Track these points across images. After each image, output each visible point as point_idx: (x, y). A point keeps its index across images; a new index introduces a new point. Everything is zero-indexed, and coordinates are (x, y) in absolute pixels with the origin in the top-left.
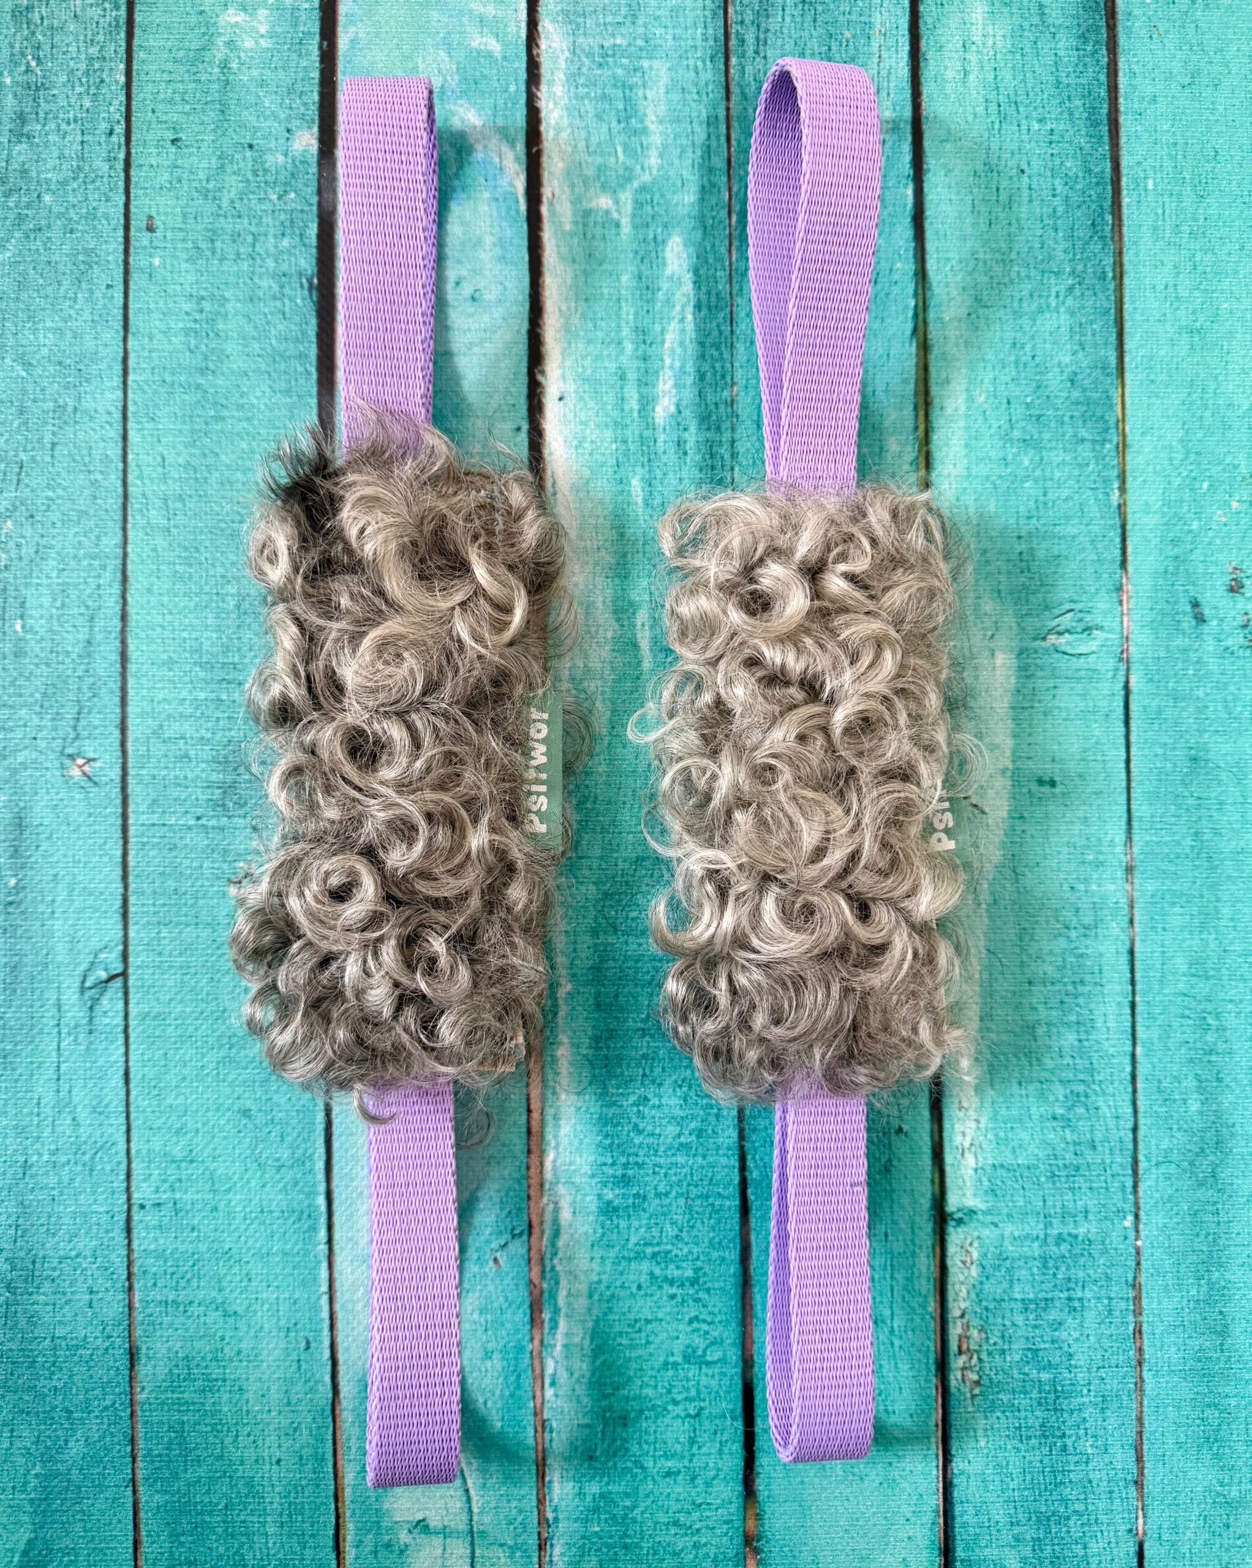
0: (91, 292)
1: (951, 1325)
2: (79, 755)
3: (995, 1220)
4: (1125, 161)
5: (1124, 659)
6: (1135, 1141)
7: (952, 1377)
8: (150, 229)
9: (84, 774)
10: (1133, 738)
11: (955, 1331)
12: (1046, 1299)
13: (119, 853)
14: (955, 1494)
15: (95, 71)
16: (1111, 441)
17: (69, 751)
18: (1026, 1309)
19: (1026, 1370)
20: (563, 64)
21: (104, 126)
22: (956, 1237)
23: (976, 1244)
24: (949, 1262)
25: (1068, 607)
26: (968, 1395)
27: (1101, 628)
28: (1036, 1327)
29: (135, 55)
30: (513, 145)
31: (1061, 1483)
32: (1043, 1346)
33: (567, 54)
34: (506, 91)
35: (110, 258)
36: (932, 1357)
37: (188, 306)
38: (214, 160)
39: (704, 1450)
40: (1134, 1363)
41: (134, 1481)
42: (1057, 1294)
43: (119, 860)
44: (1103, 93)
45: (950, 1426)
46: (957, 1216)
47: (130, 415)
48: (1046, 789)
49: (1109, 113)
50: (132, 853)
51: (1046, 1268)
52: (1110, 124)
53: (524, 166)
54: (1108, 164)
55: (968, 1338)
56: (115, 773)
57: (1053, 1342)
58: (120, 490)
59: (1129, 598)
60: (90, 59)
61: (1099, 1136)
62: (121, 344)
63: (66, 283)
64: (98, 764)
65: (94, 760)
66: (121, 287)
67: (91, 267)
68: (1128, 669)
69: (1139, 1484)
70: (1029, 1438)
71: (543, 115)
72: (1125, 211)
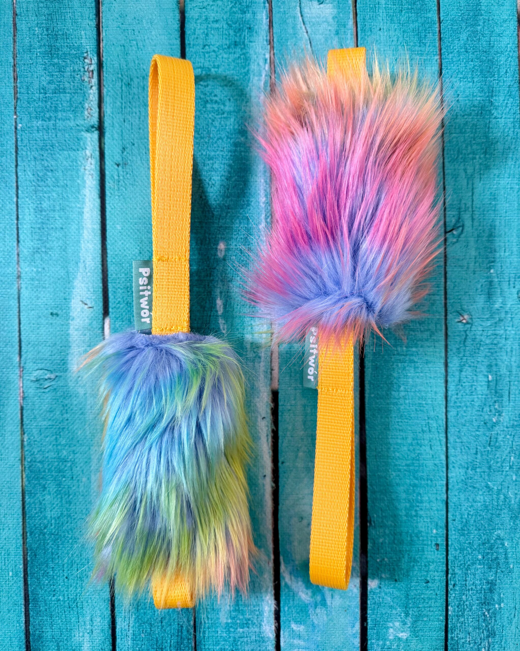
0: (462, 518)
1: (97, 83)
2: (465, 324)
3: (78, 128)
4: (21, 584)
5: (22, 368)
6: (17, 161)
7: (96, 61)
8: (437, 545)
9: (463, 316)
10: (17, 334)
11: (95, 81)
12: (55, 93)
13: (448, 283)
14: (94, 11)
15: (461, 611)
16: (28, 462)
17: (469, 326)
18: (64, 89)
19: (64, 63)
20: (265, 619)
21: (457, 588)
22: (95, 120)
23: (86, 117)
24: (97, 110)
25: (47, 390)
26: (89, 53)
27: (32, 381)
28: (60, 82)
29: (444, 618)
30: (286, 584)
31: (49, 15)
32: (57, 73)
33: (263, 624)
34: (289, 608)
35: (454, 532)
36: (105, 69)
37: (421, 513)
38: (411, 574)
39: (202, 31)
40: (17, 65)
41: (440, 22)
42: (51, 95)
43: (448, 280)
44: (31, 613)
45: (97, 40)
46: (94, 129)
47: (445, 466)
48: (55, 311)
49: (29, 604)
50: (443, 283)
51: (55, 107)
52: (29, 600)
53: (281, 575)
54: (29, 582)
55: (89, 77)
56: (450, 316)
57: (53, 75)
58: (449, 435)
59: (20, 394)
60: (463, 615)
61: (33, 163)
62: (449, 496)
63: (472, 522)
64: (457, 320)
65: (459, 322)
66: (449, 520)
67: (462, 528)
68: (20, 363)
69: (15, 14)
70: (63, 35)
71: (273, 598)
72: (22, 562)
